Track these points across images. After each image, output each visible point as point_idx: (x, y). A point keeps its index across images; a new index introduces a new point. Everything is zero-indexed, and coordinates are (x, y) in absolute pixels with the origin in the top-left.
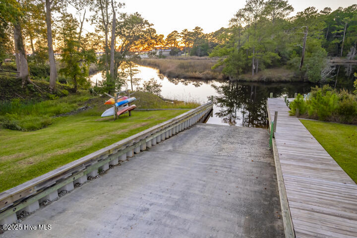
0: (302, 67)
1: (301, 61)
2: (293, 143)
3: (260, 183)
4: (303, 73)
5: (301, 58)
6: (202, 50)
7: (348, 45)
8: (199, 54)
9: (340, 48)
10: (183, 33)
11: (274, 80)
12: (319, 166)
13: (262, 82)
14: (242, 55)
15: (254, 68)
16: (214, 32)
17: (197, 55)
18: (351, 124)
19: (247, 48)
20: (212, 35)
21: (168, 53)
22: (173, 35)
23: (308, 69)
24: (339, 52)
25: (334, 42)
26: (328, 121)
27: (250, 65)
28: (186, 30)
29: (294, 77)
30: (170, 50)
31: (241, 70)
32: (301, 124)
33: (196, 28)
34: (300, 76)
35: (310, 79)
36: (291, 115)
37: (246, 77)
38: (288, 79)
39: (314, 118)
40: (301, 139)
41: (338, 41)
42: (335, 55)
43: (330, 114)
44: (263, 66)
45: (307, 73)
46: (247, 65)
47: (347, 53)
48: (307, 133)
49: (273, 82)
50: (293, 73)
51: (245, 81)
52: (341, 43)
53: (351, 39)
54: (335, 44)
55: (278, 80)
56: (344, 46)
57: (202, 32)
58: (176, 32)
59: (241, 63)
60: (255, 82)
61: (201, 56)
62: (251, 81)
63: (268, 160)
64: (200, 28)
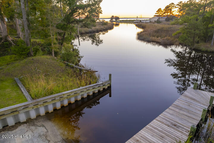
10: (178, 5)
21: (164, 19)
28: (181, 2)
30: (166, 18)
58: (173, 4)
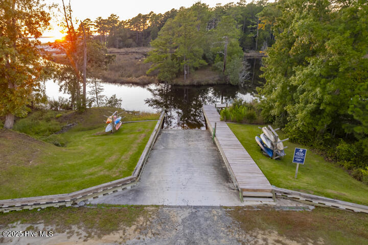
0: (225, 71)
1: (223, 65)
2: (225, 139)
3: (214, 157)
4: (226, 77)
5: (223, 63)
6: (120, 41)
7: (261, 39)
8: (118, 46)
9: (254, 41)
10: (97, 22)
11: (203, 83)
12: (236, 147)
13: (193, 86)
14: (175, 63)
15: (186, 73)
16: (131, 19)
17: (115, 47)
18: (253, 124)
19: (179, 56)
20: (129, 22)
22: (86, 24)
23: (229, 74)
24: (255, 45)
25: (249, 36)
26: (242, 123)
27: (182, 70)
28: (100, 18)
29: (219, 80)
31: (175, 75)
32: (228, 127)
33: (112, 15)
34: (224, 79)
35: (231, 83)
36: (221, 120)
37: (180, 82)
38: (214, 83)
39: (235, 121)
40: (229, 136)
41: (253, 35)
42: (251, 49)
43: (242, 119)
44: (193, 70)
45: (228, 77)
46: (179, 70)
47: (261, 47)
48: (231, 133)
49: (202, 85)
50: (218, 75)
51: (179, 85)
52: (256, 37)
53: (263, 34)
54: (251, 38)
55: (206, 83)
56: (258, 40)
57: (118, 19)
58: (89, 20)
59: (175, 70)
60: (188, 86)
61: (120, 48)
62: (184, 86)
63: (215, 148)
64: (116, 15)
